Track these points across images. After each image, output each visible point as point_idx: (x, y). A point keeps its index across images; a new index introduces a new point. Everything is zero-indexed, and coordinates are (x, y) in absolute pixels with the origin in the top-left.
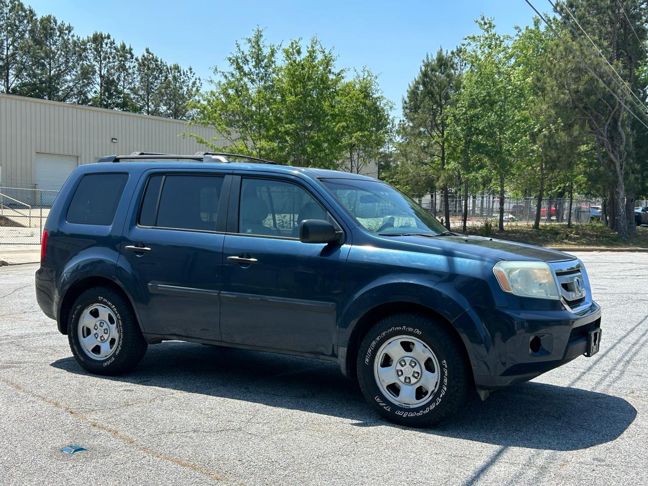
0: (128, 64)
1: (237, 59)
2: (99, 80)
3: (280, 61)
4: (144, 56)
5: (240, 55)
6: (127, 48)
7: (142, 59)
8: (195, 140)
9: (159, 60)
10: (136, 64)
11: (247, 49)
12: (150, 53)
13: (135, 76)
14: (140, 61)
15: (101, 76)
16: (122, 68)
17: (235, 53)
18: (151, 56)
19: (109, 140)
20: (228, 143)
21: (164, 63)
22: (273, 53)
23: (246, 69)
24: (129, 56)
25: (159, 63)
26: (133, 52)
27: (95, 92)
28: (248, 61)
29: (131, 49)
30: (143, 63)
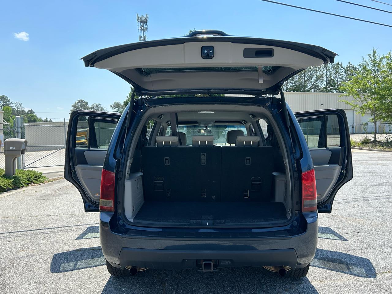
0: (340, 71)
1: (363, 65)
2: (325, 79)
3: (384, 62)
4: (347, 66)
5: (364, 63)
6: (340, 64)
7: (346, 67)
8: (345, 103)
9: (355, 67)
10: (344, 70)
11: (367, 59)
12: (350, 64)
13: (343, 75)
14: (346, 68)
15: (327, 78)
16: (337, 72)
17: (361, 62)
18: (351, 65)
19: (320, 105)
20: (359, 103)
21: (357, 68)
22: (381, 59)
23: (368, 68)
24: (340, 67)
25: (355, 68)
26: (342, 65)
27: (324, 85)
28: (368, 65)
29: (341, 64)
30: (347, 69)
